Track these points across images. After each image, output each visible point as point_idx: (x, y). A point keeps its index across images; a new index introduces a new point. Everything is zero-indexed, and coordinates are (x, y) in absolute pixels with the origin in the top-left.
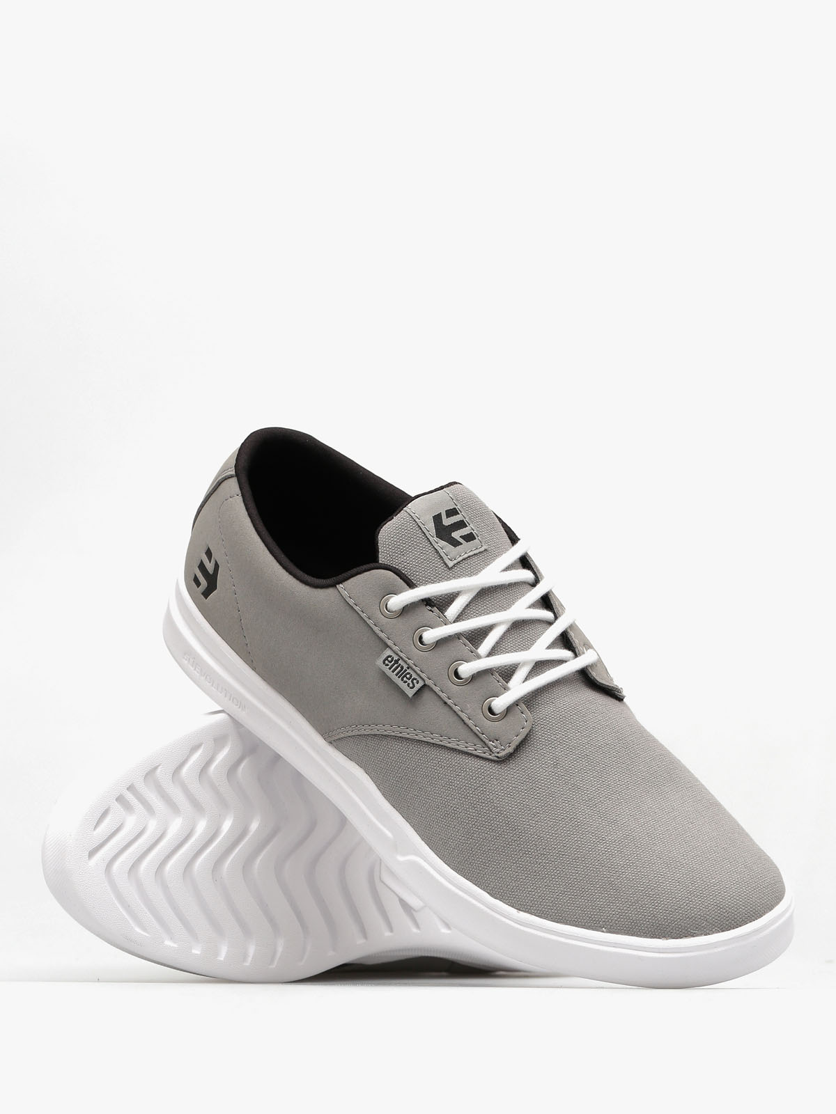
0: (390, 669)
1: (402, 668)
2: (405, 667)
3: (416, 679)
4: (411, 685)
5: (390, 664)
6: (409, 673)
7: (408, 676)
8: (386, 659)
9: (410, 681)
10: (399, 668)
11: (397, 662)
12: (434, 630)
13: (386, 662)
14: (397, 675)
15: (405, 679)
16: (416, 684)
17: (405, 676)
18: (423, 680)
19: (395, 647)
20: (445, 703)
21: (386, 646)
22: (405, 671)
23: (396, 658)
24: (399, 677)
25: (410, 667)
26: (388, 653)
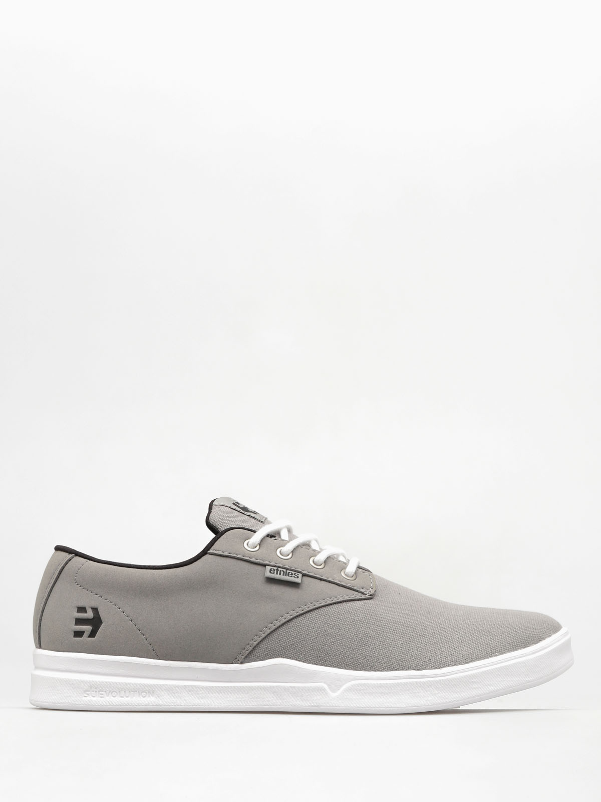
0: (277, 574)
1: (283, 571)
2: (285, 570)
3: (296, 574)
4: (296, 577)
5: (275, 572)
6: (289, 572)
8: (270, 571)
9: (293, 575)
11: (278, 570)
12: (285, 547)
13: (272, 572)
14: (283, 575)
15: (290, 576)
16: (298, 576)
17: (289, 574)
18: (300, 572)
19: (271, 564)
20: (321, 579)
21: (265, 565)
22: (286, 572)
23: (275, 568)
24: (286, 575)
25: (287, 569)
26: (268, 568)
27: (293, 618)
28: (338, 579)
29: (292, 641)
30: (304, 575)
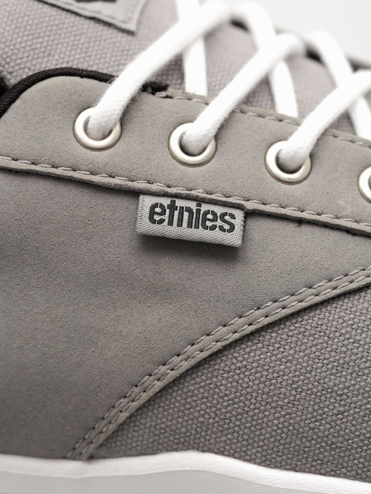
0: (171, 223)
1: (189, 210)
2: (193, 205)
3: (226, 214)
4: (227, 227)
5: (166, 217)
6: (207, 212)
7: (210, 216)
8: (152, 212)
9: (219, 223)
10: (186, 215)
11: (172, 207)
12: (196, 122)
13: (157, 218)
14: (190, 225)
15: (209, 224)
16: (232, 221)
17: (205, 219)
18: (238, 207)
19: (154, 187)
20: (300, 221)
21: (136, 194)
22: (198, 211)
23: (166, 202)
24: (197, 227)
25: (200, 201)
26: (147, 202)
27: (226, 348)
28: (348, 211)
29: (223, 410)
30: (249, 214)
